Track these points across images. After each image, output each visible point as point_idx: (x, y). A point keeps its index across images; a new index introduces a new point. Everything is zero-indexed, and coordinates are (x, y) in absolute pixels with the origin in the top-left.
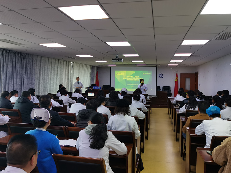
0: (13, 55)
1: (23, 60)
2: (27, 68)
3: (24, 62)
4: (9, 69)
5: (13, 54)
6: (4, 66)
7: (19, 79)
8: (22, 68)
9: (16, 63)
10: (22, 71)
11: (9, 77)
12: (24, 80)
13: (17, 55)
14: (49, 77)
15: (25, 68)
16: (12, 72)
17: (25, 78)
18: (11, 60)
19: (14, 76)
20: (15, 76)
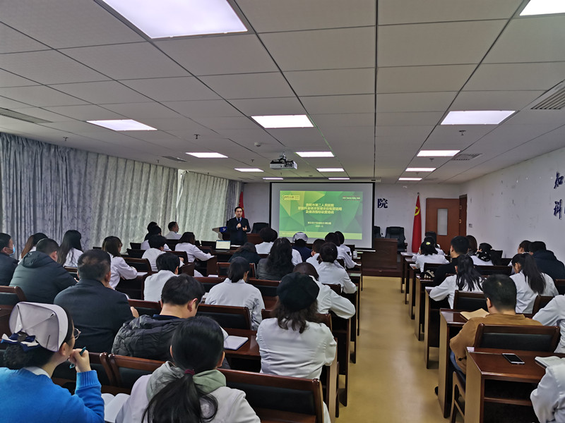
0: (36, 150)
1: (60, 162)
2: (71, 183)
3: (63, 167)
4: (23, 184)
5: (35, 148)
6: (12, 177)
7: (50, 209)
8: (59, 181)
9: (43, 170)
10: (58, 190)
11: (23, 202)
12: (63, 210)
13: (45, 150)
14: (127, 203)
15: (65, 182)
16: (31, 191)
17: (65, 206)
18: (30, 162)
19: (37, 201)
20: (39, 201)
